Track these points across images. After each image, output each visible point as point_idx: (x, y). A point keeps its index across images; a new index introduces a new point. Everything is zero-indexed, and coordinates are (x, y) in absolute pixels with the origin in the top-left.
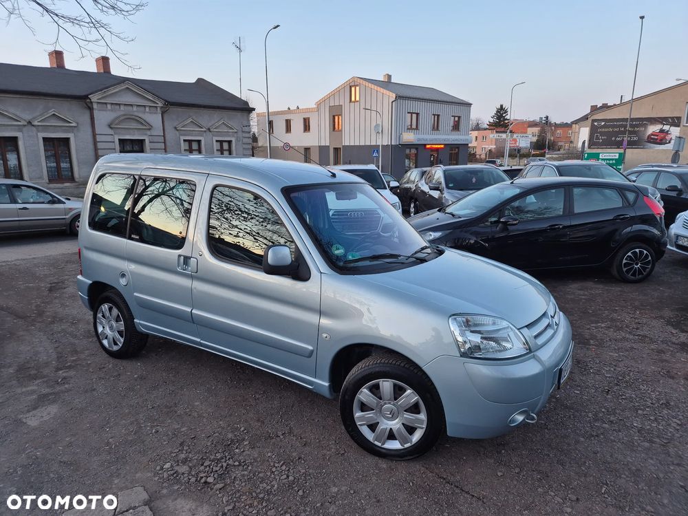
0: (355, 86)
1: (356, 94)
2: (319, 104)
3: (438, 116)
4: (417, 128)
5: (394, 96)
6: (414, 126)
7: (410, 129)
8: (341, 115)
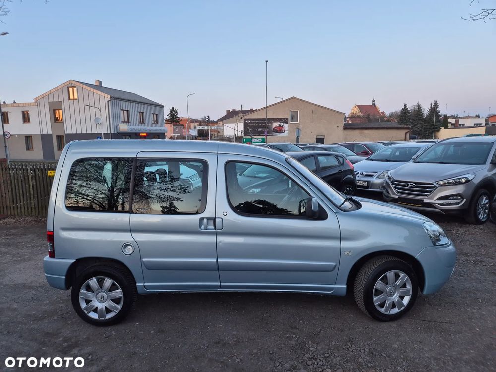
0: (73, 87)
1: (74, 93)
2: (38, 100)
3: (143, 113)
4: (129, 121)
5: (109, 97)
6: (126, 120)
7: (124, 121)
8: (61, 109)
